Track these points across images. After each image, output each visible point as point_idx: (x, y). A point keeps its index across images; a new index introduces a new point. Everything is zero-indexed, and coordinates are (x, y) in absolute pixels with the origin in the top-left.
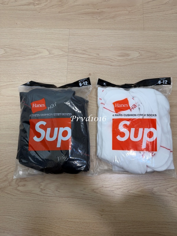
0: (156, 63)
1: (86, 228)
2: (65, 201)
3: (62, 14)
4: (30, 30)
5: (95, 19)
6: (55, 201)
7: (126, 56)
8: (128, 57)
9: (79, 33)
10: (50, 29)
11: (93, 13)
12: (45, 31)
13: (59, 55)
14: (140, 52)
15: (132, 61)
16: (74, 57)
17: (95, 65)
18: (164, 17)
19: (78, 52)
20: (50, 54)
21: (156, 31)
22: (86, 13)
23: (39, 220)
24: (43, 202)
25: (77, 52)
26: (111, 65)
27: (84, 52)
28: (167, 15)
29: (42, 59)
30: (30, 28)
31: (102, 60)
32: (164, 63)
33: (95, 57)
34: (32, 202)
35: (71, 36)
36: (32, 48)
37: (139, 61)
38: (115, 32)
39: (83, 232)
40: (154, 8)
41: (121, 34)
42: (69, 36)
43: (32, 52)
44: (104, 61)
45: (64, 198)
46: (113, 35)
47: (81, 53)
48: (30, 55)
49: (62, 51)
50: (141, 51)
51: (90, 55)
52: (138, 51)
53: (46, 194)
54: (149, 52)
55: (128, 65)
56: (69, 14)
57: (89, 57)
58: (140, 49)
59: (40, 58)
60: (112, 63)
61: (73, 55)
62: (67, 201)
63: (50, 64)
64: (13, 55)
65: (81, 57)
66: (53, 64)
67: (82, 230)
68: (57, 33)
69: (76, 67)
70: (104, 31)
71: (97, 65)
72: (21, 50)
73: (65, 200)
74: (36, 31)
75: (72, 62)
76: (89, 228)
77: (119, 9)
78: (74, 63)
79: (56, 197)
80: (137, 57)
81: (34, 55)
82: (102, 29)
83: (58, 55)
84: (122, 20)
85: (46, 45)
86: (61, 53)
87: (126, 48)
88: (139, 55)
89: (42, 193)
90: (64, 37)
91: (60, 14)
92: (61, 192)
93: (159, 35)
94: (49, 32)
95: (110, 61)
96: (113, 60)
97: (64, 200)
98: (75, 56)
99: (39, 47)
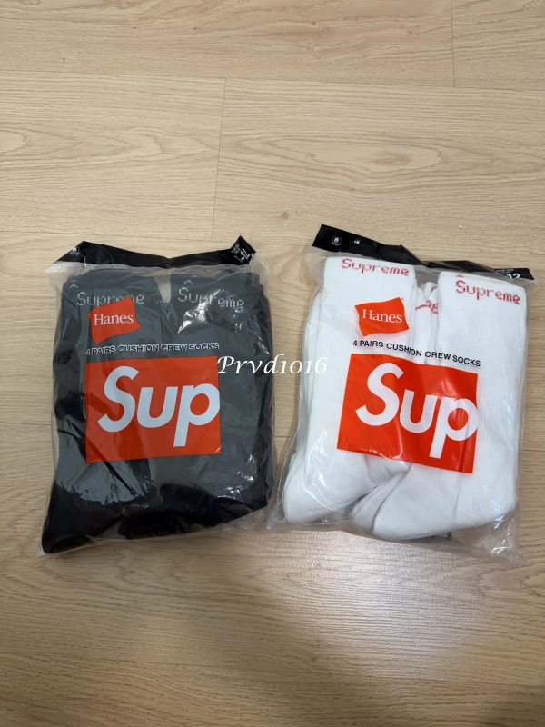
0: (492, 184)
1: (264, 698)
2: (197, 610)
3: (204, 35)
4: (104, 80)
5: (305, 50)
6: (164, 608)
7: (398, 162)
8: (404, 165)
9: (254, 91)
10: (167, 78)
11: (300, 33)
12: (151, 84)
13: (192, 155)
14: (441, 153)
15: (415, 178)
16: (237, 162)
17: (300, 186)
18: (516, 48)
19: (251, 149)
20: (163, 151)
21: (491, 91)
22: (276, 34)
23: (112, 669)
24: (127, 612)
25: (246, 148)
26: (353, 190)
27: (269, 148)
28: (526, 44)
29: (137, 166)
30: (105, 74)
31: (324, 171)
32: (514, 186)
33: (302, 164)
34: (92, 609)
35: (229, 101)
36: (108, 133)
37: (437, 178)
38: (366, 89)
39: (251, 712)
40: (485, 23)
41: (383, 98)
42: (222, 100)
43: (107, 146)
44: (330, 176)
45: (193, 602)
46: (357, 99)
47: (258, 152)
48: (102, 155)
49: (202, 143)
50: (445, 149)
51: (286, 158)
52: (436, 150)
53: (138, 585)
54: (471, 151)
55: (405, 188)
56: (224, 33)
57: (284, 162)
58: (442, 143)
59: (131, 163)
60: (356, 183)
61: (234, 155)
62: (203, 610)
63: (161, 180)
64: (49, 153)
65: (258, 164)
66: (172, 182)
67: (249, 705)
68: (187, 90)
69: (242, 191)
70: (329, 88)
71: (307, 188)
72: (73, 139)
73: (198, 607)
74: (123, 82)
75: (232, 178)
76: (273, 700)
77: (377, 23)
78: (237, 179)
79: (168, 595)
80: (433, 166)
81: (116, 153)
82: (327, 82)
83: (188, 155)
84: (388, 56)
85: (151, 125)
86: (199, 149)
87: (398, 137)
88: (440, 159)
89: (125, 581)
90: (207, 103)
91: (199, 35)
92: (186, 582)
93: (500, 102)
94: (161, 85)
95: (349, 177)
96: (358, 173)
97: (192, 607)
98: (241, 160)
99: (131, 131)
